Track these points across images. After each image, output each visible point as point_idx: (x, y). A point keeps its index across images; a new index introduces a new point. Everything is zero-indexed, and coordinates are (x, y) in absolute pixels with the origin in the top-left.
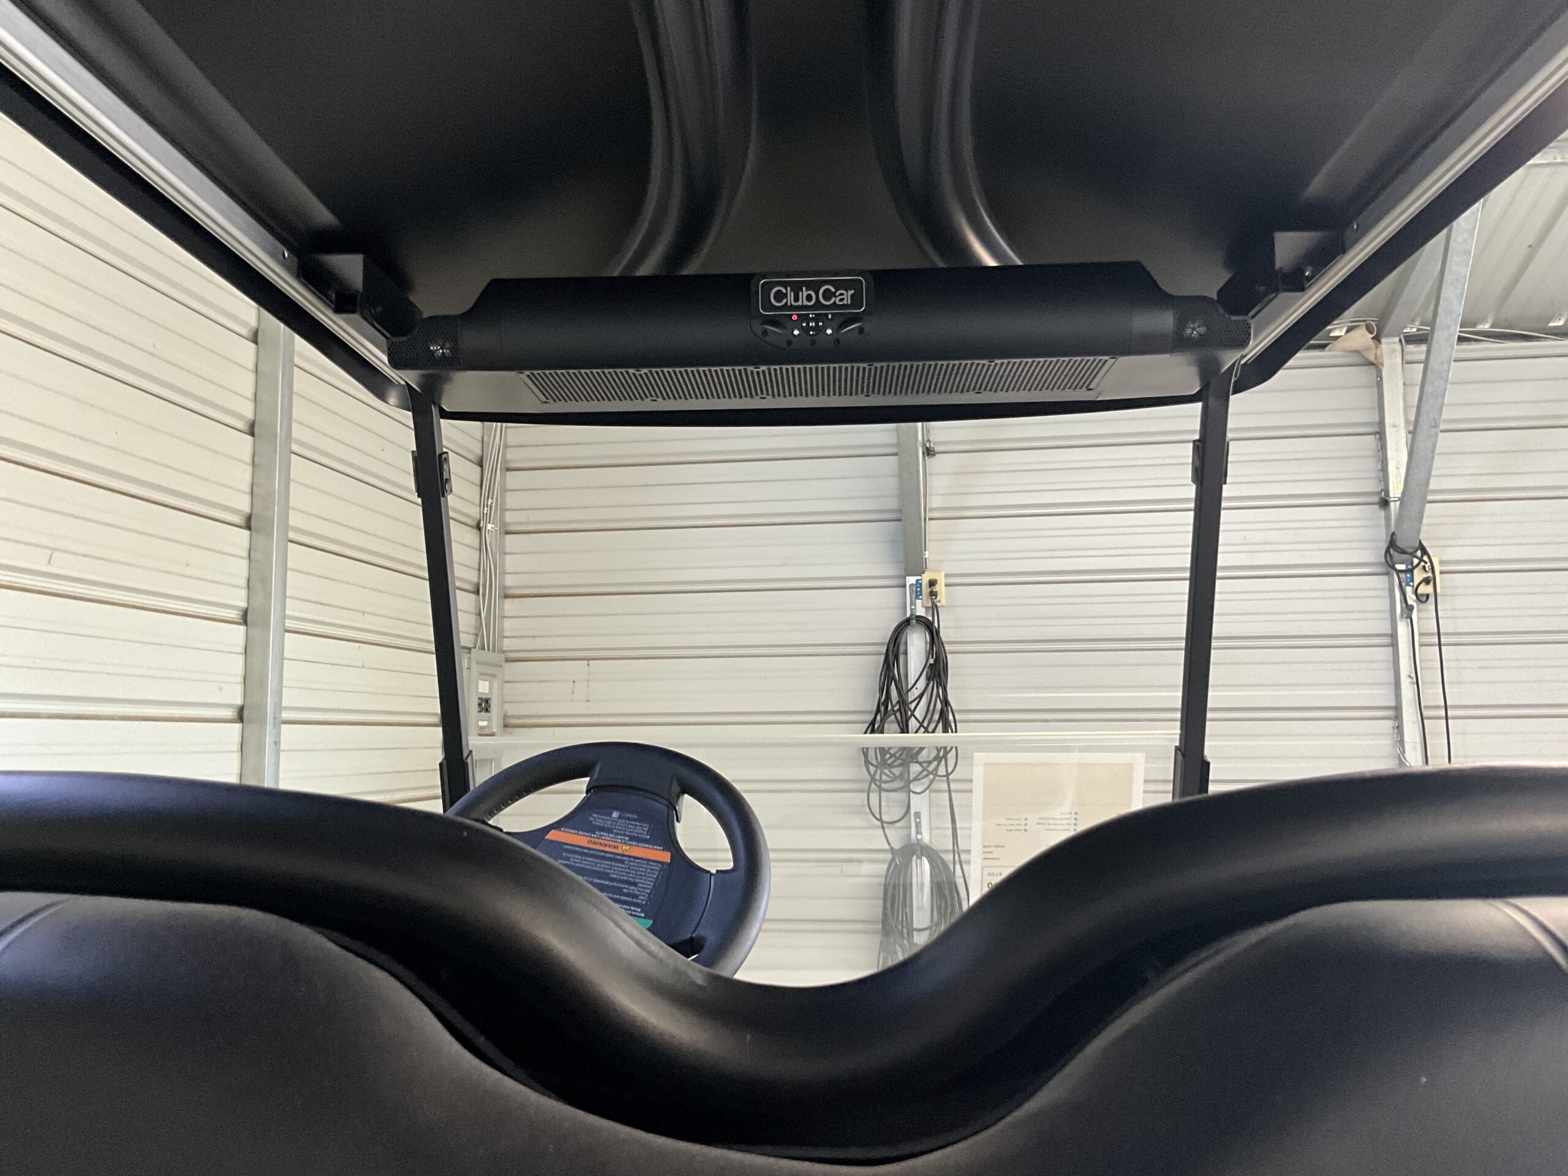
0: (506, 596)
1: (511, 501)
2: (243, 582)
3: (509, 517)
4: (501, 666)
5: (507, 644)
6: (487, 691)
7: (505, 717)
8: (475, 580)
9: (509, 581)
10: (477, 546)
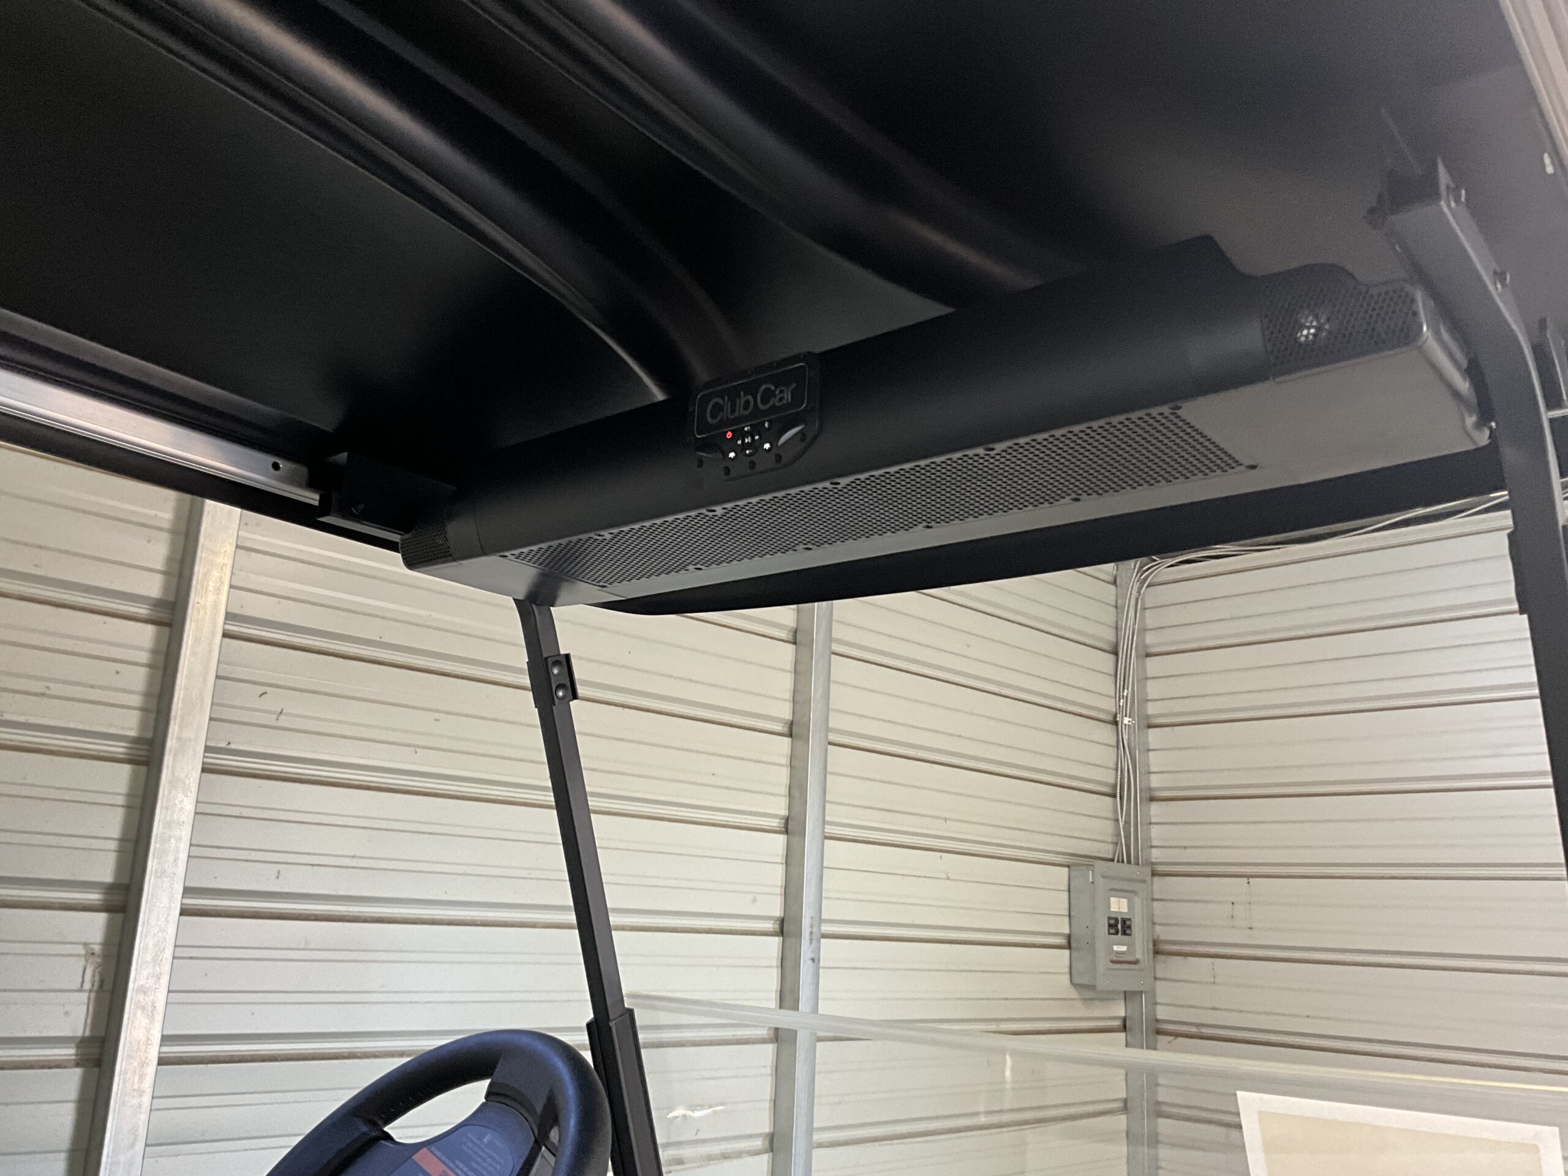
0: (1152, 799)
1: (1153, 689)
2: (784, 790)
3: (1152, 709)
4: (1144, 881)
5: (1156, 855)
6: (1126, 910)
7: (1155, 943)
8: (1111, 781)
9: (1155, 781)
10: (1114, 743)
